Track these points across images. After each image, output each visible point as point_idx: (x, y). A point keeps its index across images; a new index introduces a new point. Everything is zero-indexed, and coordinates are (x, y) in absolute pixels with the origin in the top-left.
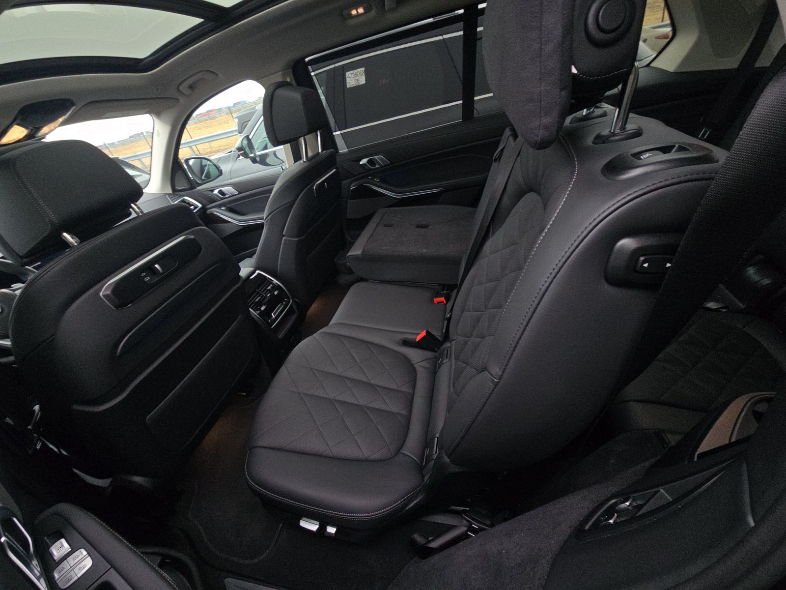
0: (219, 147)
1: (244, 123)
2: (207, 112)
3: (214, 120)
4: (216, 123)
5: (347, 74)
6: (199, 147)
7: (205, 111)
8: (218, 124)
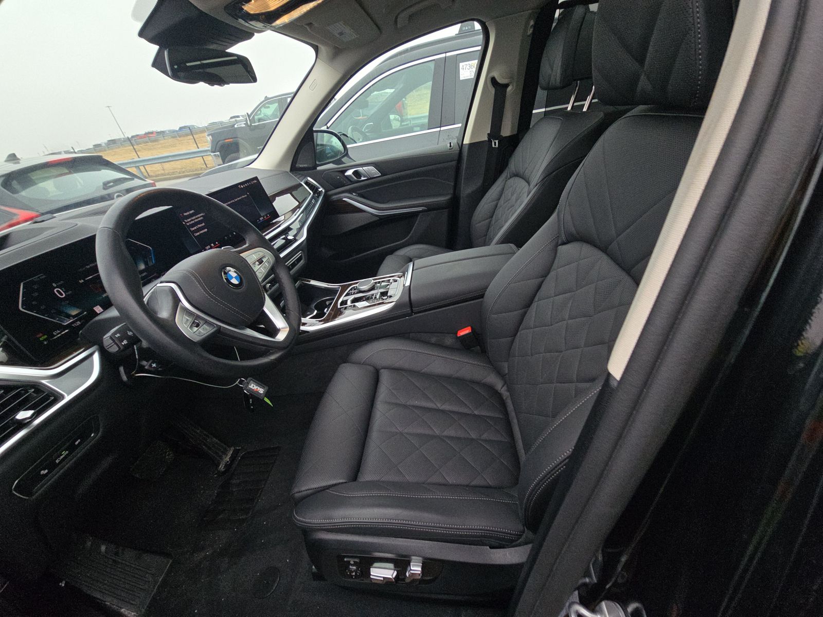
0: (174, 169)
1: (219, 141)
2: (146, 134)
3: (157, 143)
4: (160, 146)
5: (461, 65)
6: (148, 168)
7: (143, 133)
8: (162, 147)
